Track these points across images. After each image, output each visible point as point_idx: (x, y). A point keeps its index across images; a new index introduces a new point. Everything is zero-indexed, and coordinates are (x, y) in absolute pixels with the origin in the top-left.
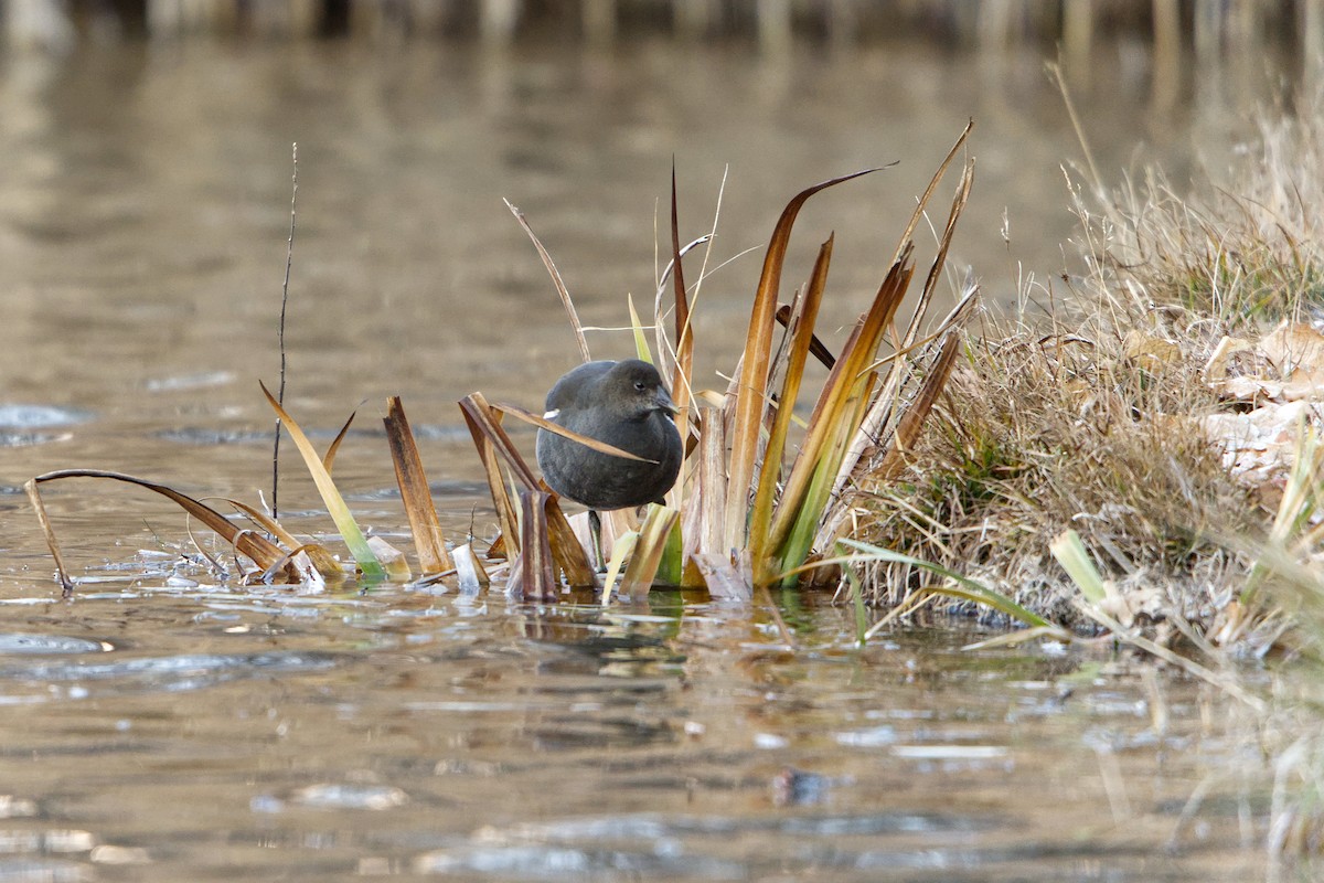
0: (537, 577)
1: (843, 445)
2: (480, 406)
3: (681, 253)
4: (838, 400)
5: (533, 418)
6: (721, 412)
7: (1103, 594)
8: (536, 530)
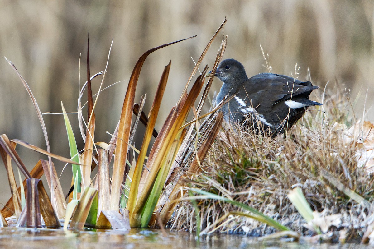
0: (33, 219)
1: (170, 162)
2: (5, 141)
3: (91, 78)
4: (170, 140)
5: (31, 146)
6: (108, 151)
7: (313, 217)
8: (33, 196)
